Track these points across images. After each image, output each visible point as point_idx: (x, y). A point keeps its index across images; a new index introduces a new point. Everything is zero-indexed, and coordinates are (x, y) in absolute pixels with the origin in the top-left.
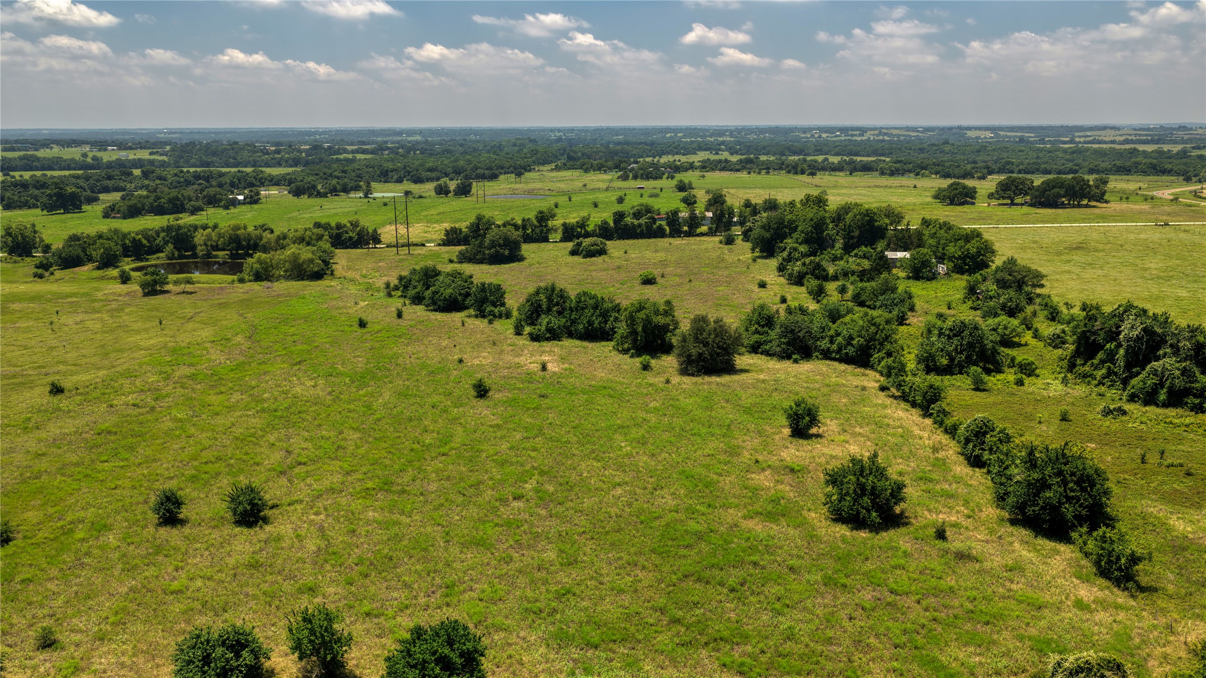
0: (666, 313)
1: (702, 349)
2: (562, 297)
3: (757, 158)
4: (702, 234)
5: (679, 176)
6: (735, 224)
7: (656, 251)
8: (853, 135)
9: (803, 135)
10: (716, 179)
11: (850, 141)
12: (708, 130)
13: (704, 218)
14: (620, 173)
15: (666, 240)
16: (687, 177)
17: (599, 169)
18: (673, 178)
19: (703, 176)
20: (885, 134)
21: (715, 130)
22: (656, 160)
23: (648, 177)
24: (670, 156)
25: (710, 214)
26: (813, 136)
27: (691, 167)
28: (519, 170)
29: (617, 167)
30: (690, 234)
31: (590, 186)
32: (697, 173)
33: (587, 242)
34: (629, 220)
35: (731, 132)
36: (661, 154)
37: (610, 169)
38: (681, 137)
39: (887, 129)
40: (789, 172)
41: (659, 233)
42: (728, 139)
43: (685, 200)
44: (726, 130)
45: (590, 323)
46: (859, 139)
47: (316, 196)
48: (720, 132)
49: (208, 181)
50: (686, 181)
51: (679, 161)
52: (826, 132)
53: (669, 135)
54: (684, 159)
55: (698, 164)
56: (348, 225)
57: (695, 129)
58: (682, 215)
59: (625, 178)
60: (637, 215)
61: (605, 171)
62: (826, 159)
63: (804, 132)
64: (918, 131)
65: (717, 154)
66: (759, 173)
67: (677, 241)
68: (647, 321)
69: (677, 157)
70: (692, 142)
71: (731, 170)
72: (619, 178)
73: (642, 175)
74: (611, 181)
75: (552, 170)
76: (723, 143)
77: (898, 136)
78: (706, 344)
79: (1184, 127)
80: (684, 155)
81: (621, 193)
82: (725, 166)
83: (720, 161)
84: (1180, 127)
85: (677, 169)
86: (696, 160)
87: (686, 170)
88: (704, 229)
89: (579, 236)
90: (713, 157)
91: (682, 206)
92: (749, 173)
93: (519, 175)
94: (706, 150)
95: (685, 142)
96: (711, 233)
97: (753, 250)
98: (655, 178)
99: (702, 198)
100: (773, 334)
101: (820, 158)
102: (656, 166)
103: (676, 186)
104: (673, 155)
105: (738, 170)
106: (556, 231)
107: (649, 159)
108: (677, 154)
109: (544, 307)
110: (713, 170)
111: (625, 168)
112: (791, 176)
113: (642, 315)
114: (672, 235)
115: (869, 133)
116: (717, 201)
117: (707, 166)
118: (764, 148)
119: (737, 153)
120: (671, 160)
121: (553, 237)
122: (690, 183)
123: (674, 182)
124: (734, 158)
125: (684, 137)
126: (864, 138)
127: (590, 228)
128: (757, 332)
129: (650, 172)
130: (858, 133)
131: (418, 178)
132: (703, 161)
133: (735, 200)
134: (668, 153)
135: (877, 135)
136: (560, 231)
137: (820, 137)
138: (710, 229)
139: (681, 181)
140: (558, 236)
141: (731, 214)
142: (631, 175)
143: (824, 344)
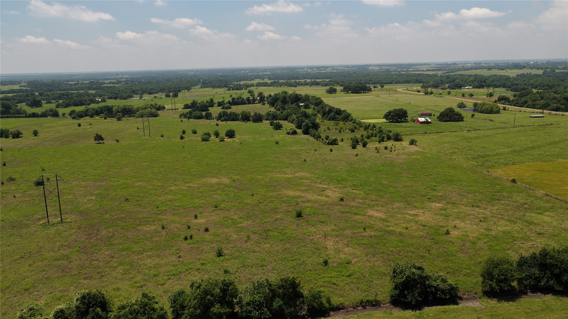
0: (249, 114)
1: (256, 118)
2: (226, 113)
3: (278, 81)
4: (256, 103)
5: (248, 89)
6: (266, 100)
7: (244, 107)
8: (321, 70)
9: (301, 71)
10: (261, 89)
11: (319, 72)
12: (259, 69)
13: (257, 99)
14: (227, 88)
15: (247, 105)
16: (252, 89)
17: (219, 87)
18: (246, 89)
19: (257, 88)
20: (335, 69)
21: (263, 69)
22: (239, 83)
23: (237, 89)
24: (244, 81)
25: (259, 98)
26: (304, 71)
27: (253, 85)
28: (188, 89)
29: (225, 86)
30: (253, 103)
31: (218, 93)
32: (255, 87)
33: (226, 106)
34: (236, 100)
35: (270, 70)
36: (240, 80)
37: (223, 87)
38: (248, 73)
39: (336, 67)
40: (288, 86)
41: (245, 103)
42: (268, 73)
43: (251, 95)
44: (268, 69)
45: (233, 117)
46: (323, 72)
47: (123, 99)
48: (265, 70)
49: (67, 96)
50: (251, 90)
51: (248, 83)
52: (310, 69)
53: (242, 72)
54: (250, 82)
55: (255, 84)
56: (154, 104)
57: (254, 69)
58: (251, 98)
59: (229, 90)
60: (238, 99)
61: (221, 88)
62: (306, 81)
63: (301, 69)
64: (349, 67)
65: (263, 80)
66: (277, 87)
67: (250, 105)
68: (245, 115)
69: (247, 82)
70: (253, 75)
71: (268, 86)
72: (227, 90)
73: (235, 89)
74: (224, 91)
75: (199, 88)
76: (266, 75)
77: (340, 70)
78: (257, 117)
79: (455, 63)
80: (250, 81)
81: (230, 95)
82: (265, 85)
83: (264, 83)
84: (453, 63)
85: (247, 86)
86: (254, 83)
87: (251, 86)
88: (257, 102)
89: (222, 105)
90: (262, 81)
91: (250, 96)
92: (274, 87)
93: (189, 90)
94: (258, 78)
95: (250, 75)
96: (259, 103)
97: (270, 106)
98: (240, 90)
99: (256, 94)
100: (270, 117)
101: (303, 81)
102: (240, 85)
103: (248, 92)
104: (245, 81)
105: (270, 86)
106: (216, 104)
107: (236, 83)
108: (247, 80)
109: (222, 116)
110: (261, 86)
111: (229, 87)
112: (289, 87)
113: (244, 113)
114: (248, 104)
115: (328, 69)
116: (260, 94)
117: (258, 85)
118: (283, 77)
119: (271, 79)
120: (245, 83)
121: (215, 105)
122: (253, 91)
123: (247, 90)
124: (269, 82)
125: (249, 73)
126: (325, 71)
127: (225, 103)
128: (267, 116)
129: (238, 88)
130: (323, 69)
131: (150, 92)
132: (258, 83)
133: (266, 94)
134: (243, 80)
135: (331, 70)
136: (217, 104)
137: (307, 71)
138: (259, 102)
139: (250, 90)
140: (217, 105)
141: (264, 98)
142: (231, 89)
143: (280, 117)
